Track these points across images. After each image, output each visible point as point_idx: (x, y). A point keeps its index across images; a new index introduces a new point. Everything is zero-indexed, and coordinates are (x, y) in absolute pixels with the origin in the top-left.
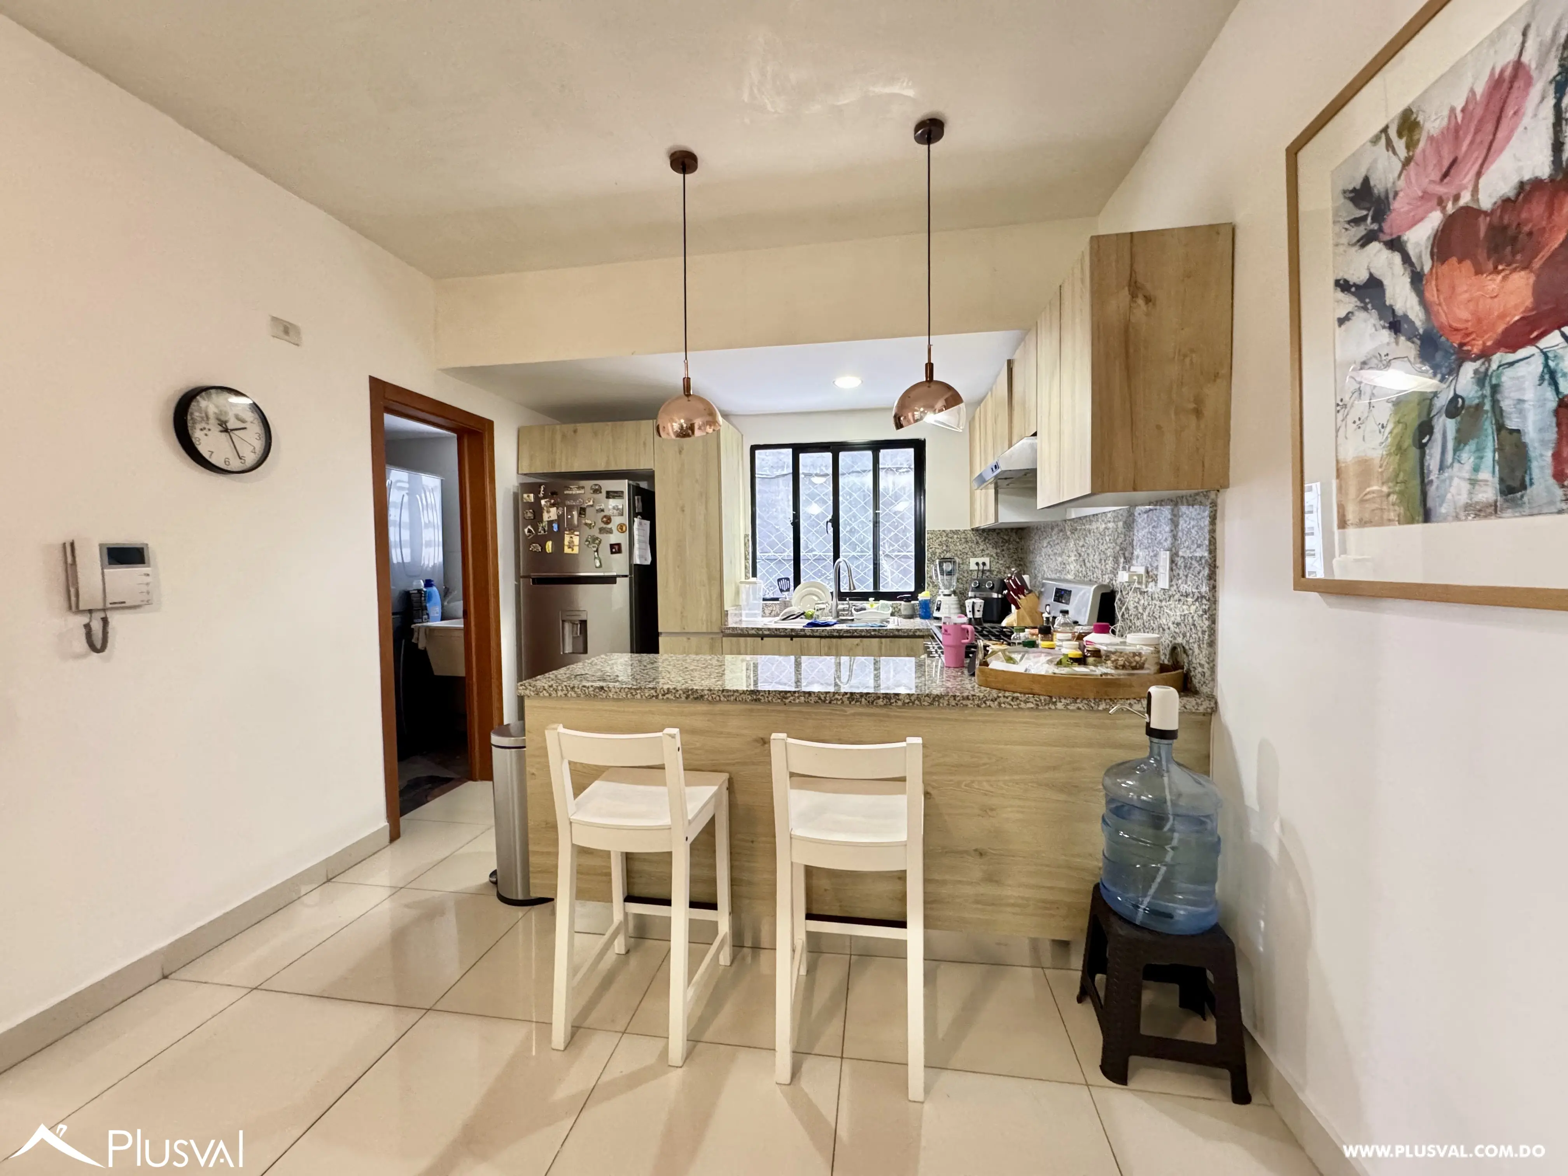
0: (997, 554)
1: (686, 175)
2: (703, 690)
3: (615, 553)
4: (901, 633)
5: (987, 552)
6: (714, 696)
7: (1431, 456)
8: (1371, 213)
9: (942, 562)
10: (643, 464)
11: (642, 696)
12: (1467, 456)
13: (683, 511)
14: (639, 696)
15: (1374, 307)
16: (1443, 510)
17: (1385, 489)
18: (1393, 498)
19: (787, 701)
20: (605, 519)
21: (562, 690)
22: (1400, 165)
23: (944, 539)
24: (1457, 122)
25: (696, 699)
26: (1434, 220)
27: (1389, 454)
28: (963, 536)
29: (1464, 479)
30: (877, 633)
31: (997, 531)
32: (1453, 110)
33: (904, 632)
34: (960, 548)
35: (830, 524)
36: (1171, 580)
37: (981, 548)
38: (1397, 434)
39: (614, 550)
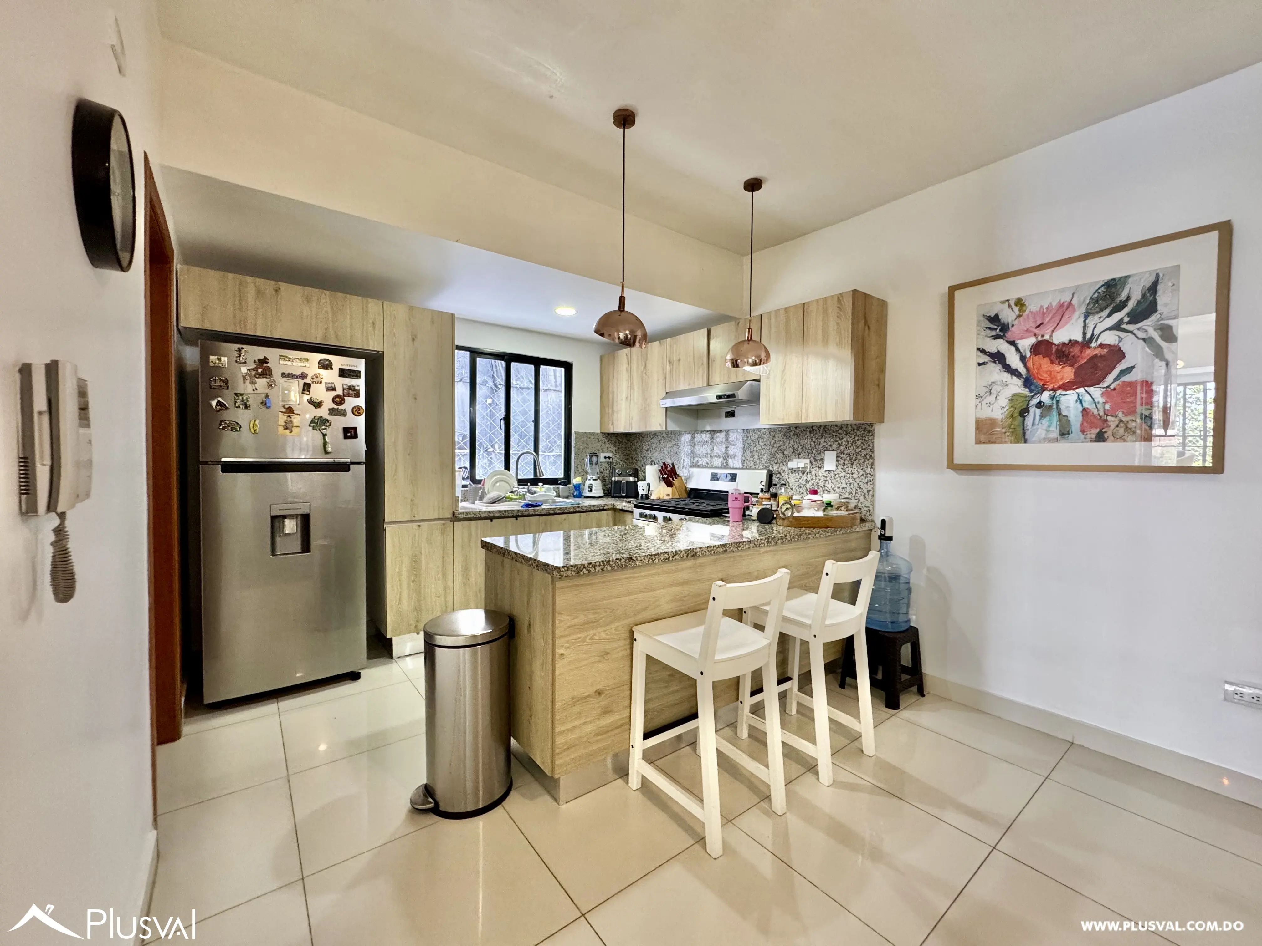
0: (615, 450)
1: (626, 130)
2: (696, 549)
3: (351, 437)
4: (595, 508)
5: (610, 449)
6: (703, 552)
7: (1028, 420)
8: (1000, 327)
9: (592, 456)
10: (373, 346)
11: (659, 560)
12: (1045, 421)
13: (416, 399)
14: (657, 561)
15: (999, 363)
16: (1034, 439)
17: (1004, 430)
18: (1008, 434)
19: (740, 549)
20: (338, 399)
21: (600, 566)
22: (1015, 317)
23: (585, 439)
24: (1043, 312)
25: (692, 556)
26: (1032, 340)
27: (1006, 418)
28: (596, 437)
29: (1043, 429)
30: (580, 509)
31: (616, 435)
32: (1042, 307)
33: (597, 507)
34: (595, 445)
35: (503, 422)
36: (837, 466)
37: (607, 446)
38: (1011, 411)
39: (349, 434)
